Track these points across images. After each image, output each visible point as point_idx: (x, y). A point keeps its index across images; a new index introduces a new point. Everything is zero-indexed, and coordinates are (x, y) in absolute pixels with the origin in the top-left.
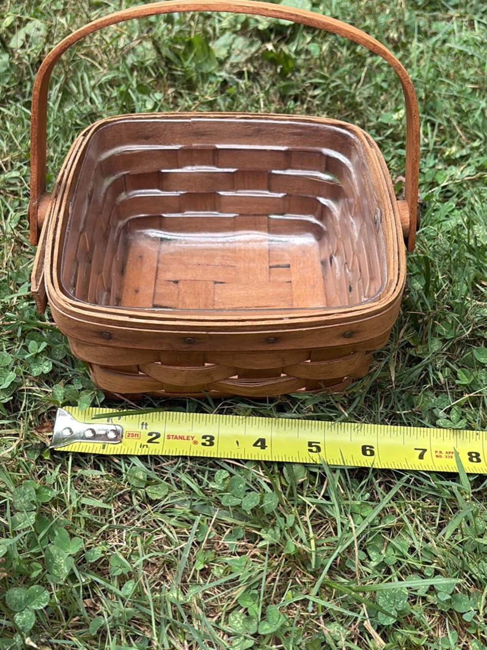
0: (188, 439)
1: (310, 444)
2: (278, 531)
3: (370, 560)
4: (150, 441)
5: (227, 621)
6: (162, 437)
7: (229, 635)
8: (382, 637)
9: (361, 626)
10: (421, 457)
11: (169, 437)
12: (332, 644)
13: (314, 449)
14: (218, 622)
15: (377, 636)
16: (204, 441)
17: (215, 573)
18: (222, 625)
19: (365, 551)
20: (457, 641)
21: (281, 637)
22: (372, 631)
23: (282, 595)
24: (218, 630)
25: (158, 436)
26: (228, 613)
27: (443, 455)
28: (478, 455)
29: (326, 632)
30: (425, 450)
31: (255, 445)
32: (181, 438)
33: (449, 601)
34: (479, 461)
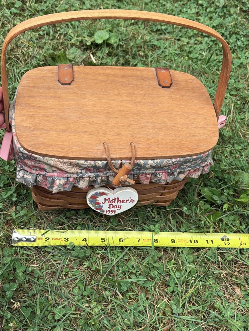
0: (59, 239)
1: (102, 239)
2: (90, 263)
3: (120, 270)
4: (46, 241)
5: (73, 290)
6: (50, 239)
7: (74, 295)
8: (122, 295)
9: (116, 292)
10: (139, 241)
11: (53, 239)
12: (106, 298)
13: (103, 241)
14: (70, 291)
15: (120, 295)
16: (65, 240)
17: (69, 276)
18: (71, 292)
19: (118, 267)
20: (145, 295)
21: (90, 296)
22: (119, 293)
23: (91, 282)
24: (70, 293)
25: (49, 239)
26: (73, 288)
27: (146, 241)
28: (157, 240)
29: (104, 294)
30: (140, 239)
31: (83, 240)
32: (57, 239)
33: (144, 284)
34: (157, 242)
